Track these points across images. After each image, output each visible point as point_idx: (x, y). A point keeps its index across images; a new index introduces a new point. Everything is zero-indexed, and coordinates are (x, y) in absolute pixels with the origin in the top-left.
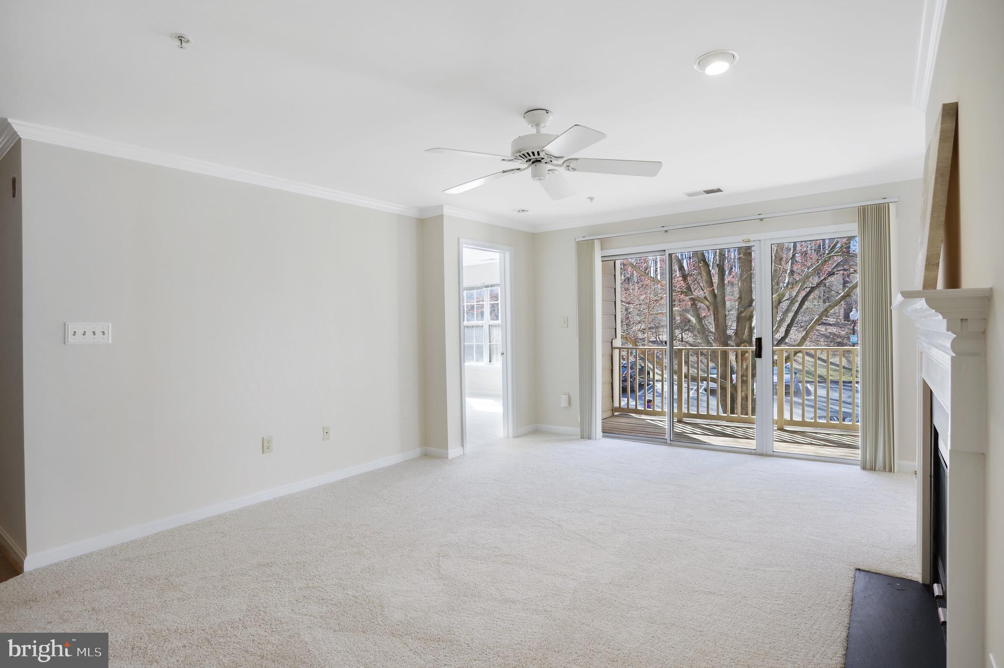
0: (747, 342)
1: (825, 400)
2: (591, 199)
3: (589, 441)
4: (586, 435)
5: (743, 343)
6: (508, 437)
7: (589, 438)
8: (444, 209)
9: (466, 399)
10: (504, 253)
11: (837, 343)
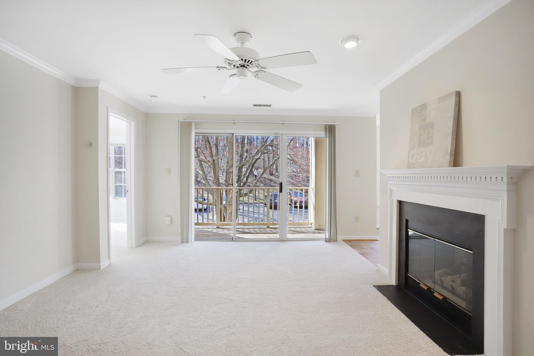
0: (231, 185)
1: (247, 212)
2: (205, 97)
3: (188, 244)
4: (185, 241)
5: (230, 185)
6: (132, 248)
7: (187, 242)
8: (100, 84)
9: (111, 224)
10: (130, 123)
11: (247, 185)
